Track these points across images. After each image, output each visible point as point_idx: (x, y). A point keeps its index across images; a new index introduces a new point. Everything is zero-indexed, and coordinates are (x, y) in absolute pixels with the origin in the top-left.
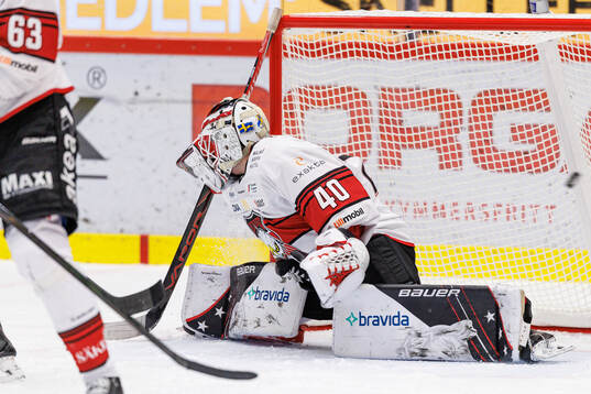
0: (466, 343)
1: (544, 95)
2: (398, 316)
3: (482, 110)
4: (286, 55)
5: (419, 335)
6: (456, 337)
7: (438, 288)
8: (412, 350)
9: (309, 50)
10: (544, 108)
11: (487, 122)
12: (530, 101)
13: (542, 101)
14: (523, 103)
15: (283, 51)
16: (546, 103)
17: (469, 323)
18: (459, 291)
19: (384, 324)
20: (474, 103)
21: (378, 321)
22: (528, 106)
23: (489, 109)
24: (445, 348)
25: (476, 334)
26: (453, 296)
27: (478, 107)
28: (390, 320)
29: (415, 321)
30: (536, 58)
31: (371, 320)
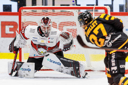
0: (71, 72)
1: (75, 23)
2: (59, 63)
3: (61, 26)
4: (22, 15)
5: (62, 68)
6: (69, 70)
7: (69, 60)
8: (60, 70)
9: (27, 14)
10: (75, 25)
11: (62, 29)
12: (72, 24)
13: (74, 24)
14: (71, 25)
15: (21, 14)
16: (75, 24)
17: (73, 68)
18: (73, 61)
19: (55, 63)
20: (59, 25)
21: (54, 62)
22: (72, 25)
23: (62, 26)
24: (66, 72)
25: (73, 70)
26: (71, 62)
27: (60, 26)
28: (57, 63)
29: (62, 65)
30: (73, 15)
31: (53, 61)
